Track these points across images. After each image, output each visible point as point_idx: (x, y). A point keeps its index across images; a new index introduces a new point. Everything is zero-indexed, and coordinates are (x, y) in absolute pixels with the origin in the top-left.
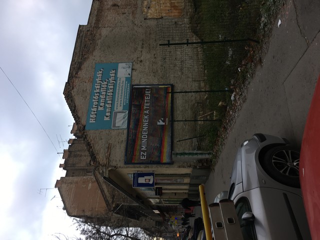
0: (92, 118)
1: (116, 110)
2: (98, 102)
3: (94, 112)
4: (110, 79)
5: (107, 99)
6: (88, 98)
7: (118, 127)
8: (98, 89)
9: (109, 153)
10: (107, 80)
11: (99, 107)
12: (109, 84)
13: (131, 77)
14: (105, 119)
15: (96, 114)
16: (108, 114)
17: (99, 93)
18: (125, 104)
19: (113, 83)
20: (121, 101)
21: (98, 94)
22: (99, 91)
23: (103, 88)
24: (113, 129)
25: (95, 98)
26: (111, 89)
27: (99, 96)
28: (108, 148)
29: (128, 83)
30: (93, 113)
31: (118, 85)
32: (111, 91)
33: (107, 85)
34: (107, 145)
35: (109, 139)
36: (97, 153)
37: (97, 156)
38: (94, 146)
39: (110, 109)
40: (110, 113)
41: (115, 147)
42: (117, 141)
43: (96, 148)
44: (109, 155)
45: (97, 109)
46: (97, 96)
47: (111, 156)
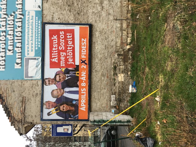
0: (1, 65)
1: (27, 56)
2: (5, 44)
4: (16, 13)
5: (16, 41)
7: (32, 77)
8: (3, 26)
9: (24, 108)
10: (13, 14)
11: (7, 51)
12: (16, 20)
13: (42, 10)
14: (15, 67)
15: (4, 60)
16: (18, 61)
17: (5, 32)
18: (37, 48)
19: (21, 18)
20: (32, 44)
21: (4, 34)
22: (5, 29)
23: (9, 25)
24: (26, 80)
25: (1, 38)
26: (19, 27)
27: (5, 36)
28: (22, 102)
29: (38, 20)
30: (1, 59)
31: (27, 22)
32: (19, 29)
33: (14, 20)
34: (21, 98)
35: (22, 91)
36: (11, 108)
37: (11, 111)
38: (7, 99)
39: (20, 54)
40: (20, 59)
41: (29, 100)
42: (32, 94)
43: (9, 101)
44: (24, 109)
45: (5, 54)
46: (3, 36)
47: (26, 111)
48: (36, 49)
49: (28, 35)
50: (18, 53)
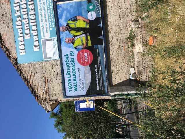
0: (21, 50)
1: (43, 38)
2: (22, 28)
3: (21, 41)
5: (31, 24)
6: (11, 24)
7: (50, 58)
8: (17, 11)
9: (47, 87)
11: (25, 35)
12: (29, 3)
14: (35, 50)
15: (24, 44)
16: (36, 43)
17: (20, 16)
20: (46, 25)
21: (20, 18)
22: (19, 14)
23: (23, 9)
24: (46, 61)
25: (17, 23)
26: (32, 10)
27: (21, 21)
28: (45, 82)
30: (20, 43)
31: (38, 4)
32: (33, 12)
34: (44, 79)
35: (43, 72)
36: (36, 88)
37: (37, 91)
38: (32, 80)
39: (37, 37)
40: (38, 42)
41: (51, 80)
42: (52, 74)
43: (33, 83)
44: (47, 89)
45: (23, 38)
46: (19, 20)
47: (50, 91)
48: (51, 30)
49: (42, 16)
50: (35, 36)
